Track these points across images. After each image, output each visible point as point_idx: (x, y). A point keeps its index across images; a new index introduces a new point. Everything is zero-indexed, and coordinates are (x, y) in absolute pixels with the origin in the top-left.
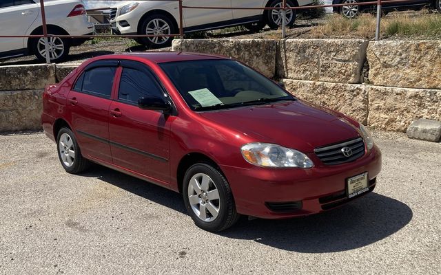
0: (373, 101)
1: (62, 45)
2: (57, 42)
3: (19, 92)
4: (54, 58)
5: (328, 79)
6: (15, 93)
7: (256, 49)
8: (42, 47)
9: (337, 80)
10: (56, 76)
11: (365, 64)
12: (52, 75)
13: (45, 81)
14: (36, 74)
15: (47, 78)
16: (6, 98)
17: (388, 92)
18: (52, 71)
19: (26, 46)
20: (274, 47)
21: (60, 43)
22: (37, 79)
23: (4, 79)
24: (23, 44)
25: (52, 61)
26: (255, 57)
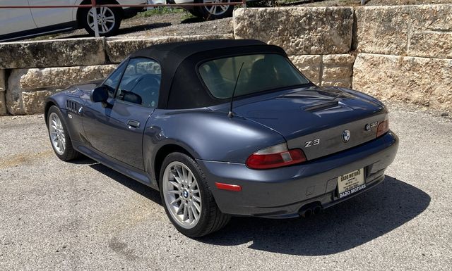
1: (113, 17)
2: (108, 14)
3: (66, 69)
4: (104, 32)
5: (421, 53)
6: (62, 69)
7: (330, 19)
8: (91, 20)
9: (431, 54)
10: (105, 52)
12: (101, 50)
13: (94, 56)
14: (84, 49)
15: (95, 53)
16: (52, 76)
18: (101, 46)
19: (75, 19)
21: (111, 15)
22: (85, 54)
23: (50, 55)
24: (71, 16)
25: (101, 35)
26: (329, 27)
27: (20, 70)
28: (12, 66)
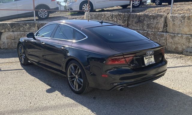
0: (168, 39)
3: (23, 32)
5: (150, 30)
6: (22, 33)
7: (119, 17)
9: (153, 30)
10: (38, 26)
11: (166, 24)
12: (36, 26)
13: (33, 28)
14: (30, 25)
16: (18, 35)
17: (175, 36)
18: (36, 24)
20: (127, 16)
22: (30, 27)
23: (17, 27)
26: (119, 20)
27: (6, 33)
28: (3, 31)
